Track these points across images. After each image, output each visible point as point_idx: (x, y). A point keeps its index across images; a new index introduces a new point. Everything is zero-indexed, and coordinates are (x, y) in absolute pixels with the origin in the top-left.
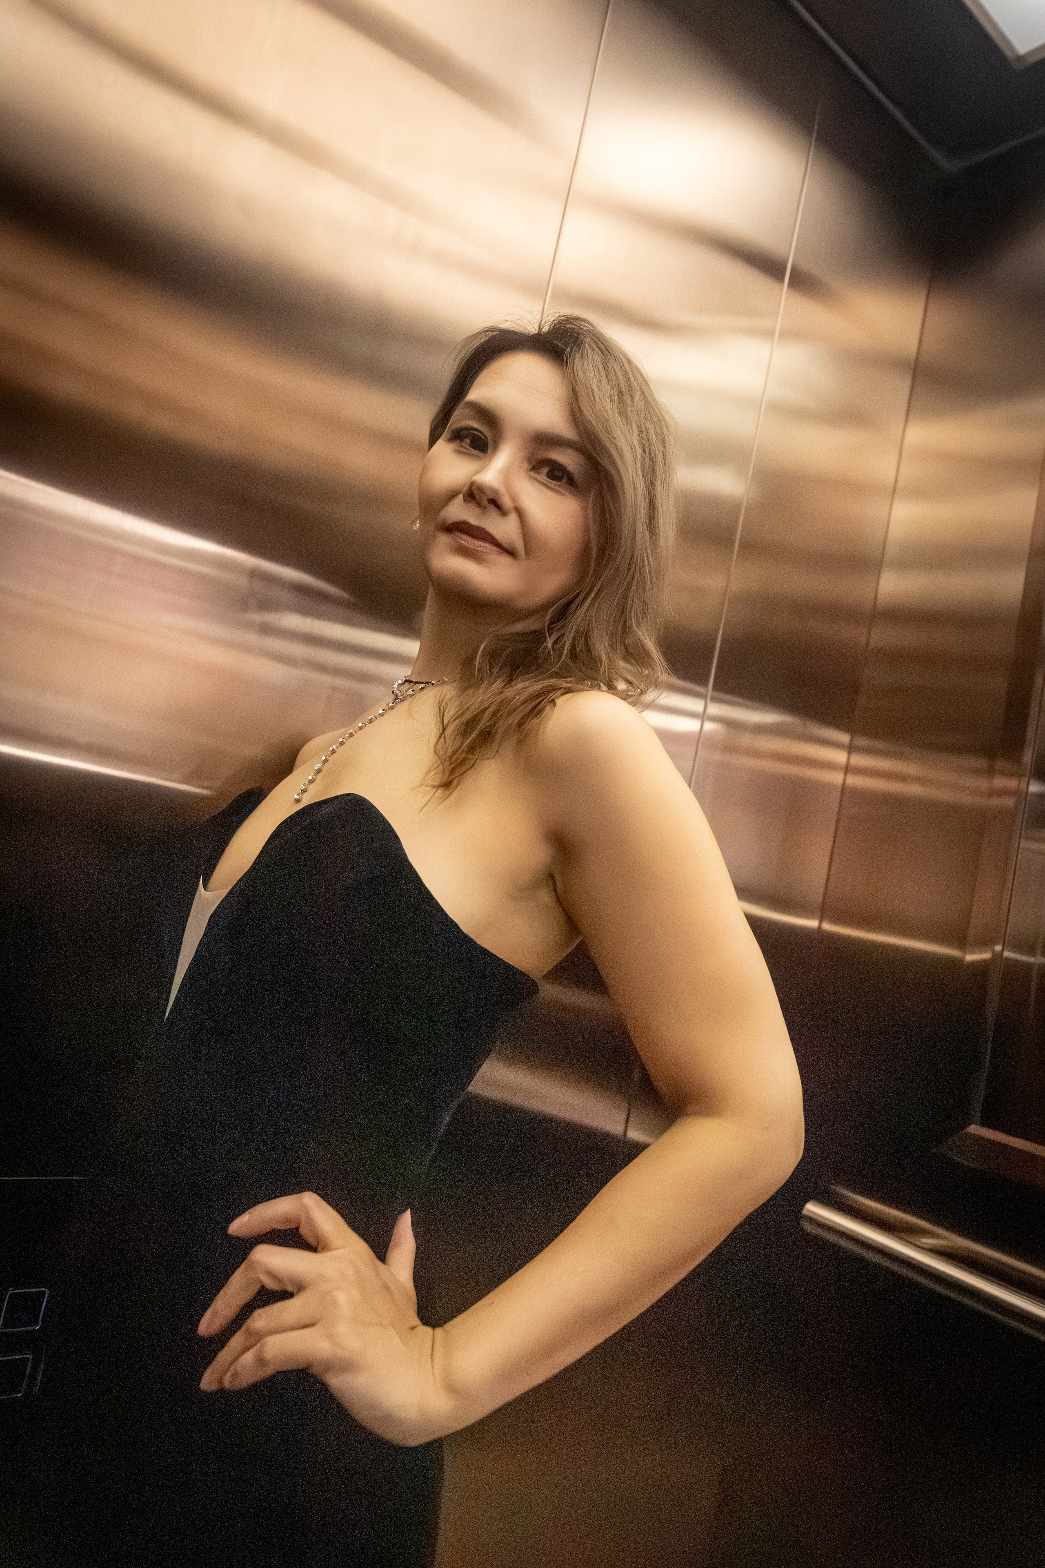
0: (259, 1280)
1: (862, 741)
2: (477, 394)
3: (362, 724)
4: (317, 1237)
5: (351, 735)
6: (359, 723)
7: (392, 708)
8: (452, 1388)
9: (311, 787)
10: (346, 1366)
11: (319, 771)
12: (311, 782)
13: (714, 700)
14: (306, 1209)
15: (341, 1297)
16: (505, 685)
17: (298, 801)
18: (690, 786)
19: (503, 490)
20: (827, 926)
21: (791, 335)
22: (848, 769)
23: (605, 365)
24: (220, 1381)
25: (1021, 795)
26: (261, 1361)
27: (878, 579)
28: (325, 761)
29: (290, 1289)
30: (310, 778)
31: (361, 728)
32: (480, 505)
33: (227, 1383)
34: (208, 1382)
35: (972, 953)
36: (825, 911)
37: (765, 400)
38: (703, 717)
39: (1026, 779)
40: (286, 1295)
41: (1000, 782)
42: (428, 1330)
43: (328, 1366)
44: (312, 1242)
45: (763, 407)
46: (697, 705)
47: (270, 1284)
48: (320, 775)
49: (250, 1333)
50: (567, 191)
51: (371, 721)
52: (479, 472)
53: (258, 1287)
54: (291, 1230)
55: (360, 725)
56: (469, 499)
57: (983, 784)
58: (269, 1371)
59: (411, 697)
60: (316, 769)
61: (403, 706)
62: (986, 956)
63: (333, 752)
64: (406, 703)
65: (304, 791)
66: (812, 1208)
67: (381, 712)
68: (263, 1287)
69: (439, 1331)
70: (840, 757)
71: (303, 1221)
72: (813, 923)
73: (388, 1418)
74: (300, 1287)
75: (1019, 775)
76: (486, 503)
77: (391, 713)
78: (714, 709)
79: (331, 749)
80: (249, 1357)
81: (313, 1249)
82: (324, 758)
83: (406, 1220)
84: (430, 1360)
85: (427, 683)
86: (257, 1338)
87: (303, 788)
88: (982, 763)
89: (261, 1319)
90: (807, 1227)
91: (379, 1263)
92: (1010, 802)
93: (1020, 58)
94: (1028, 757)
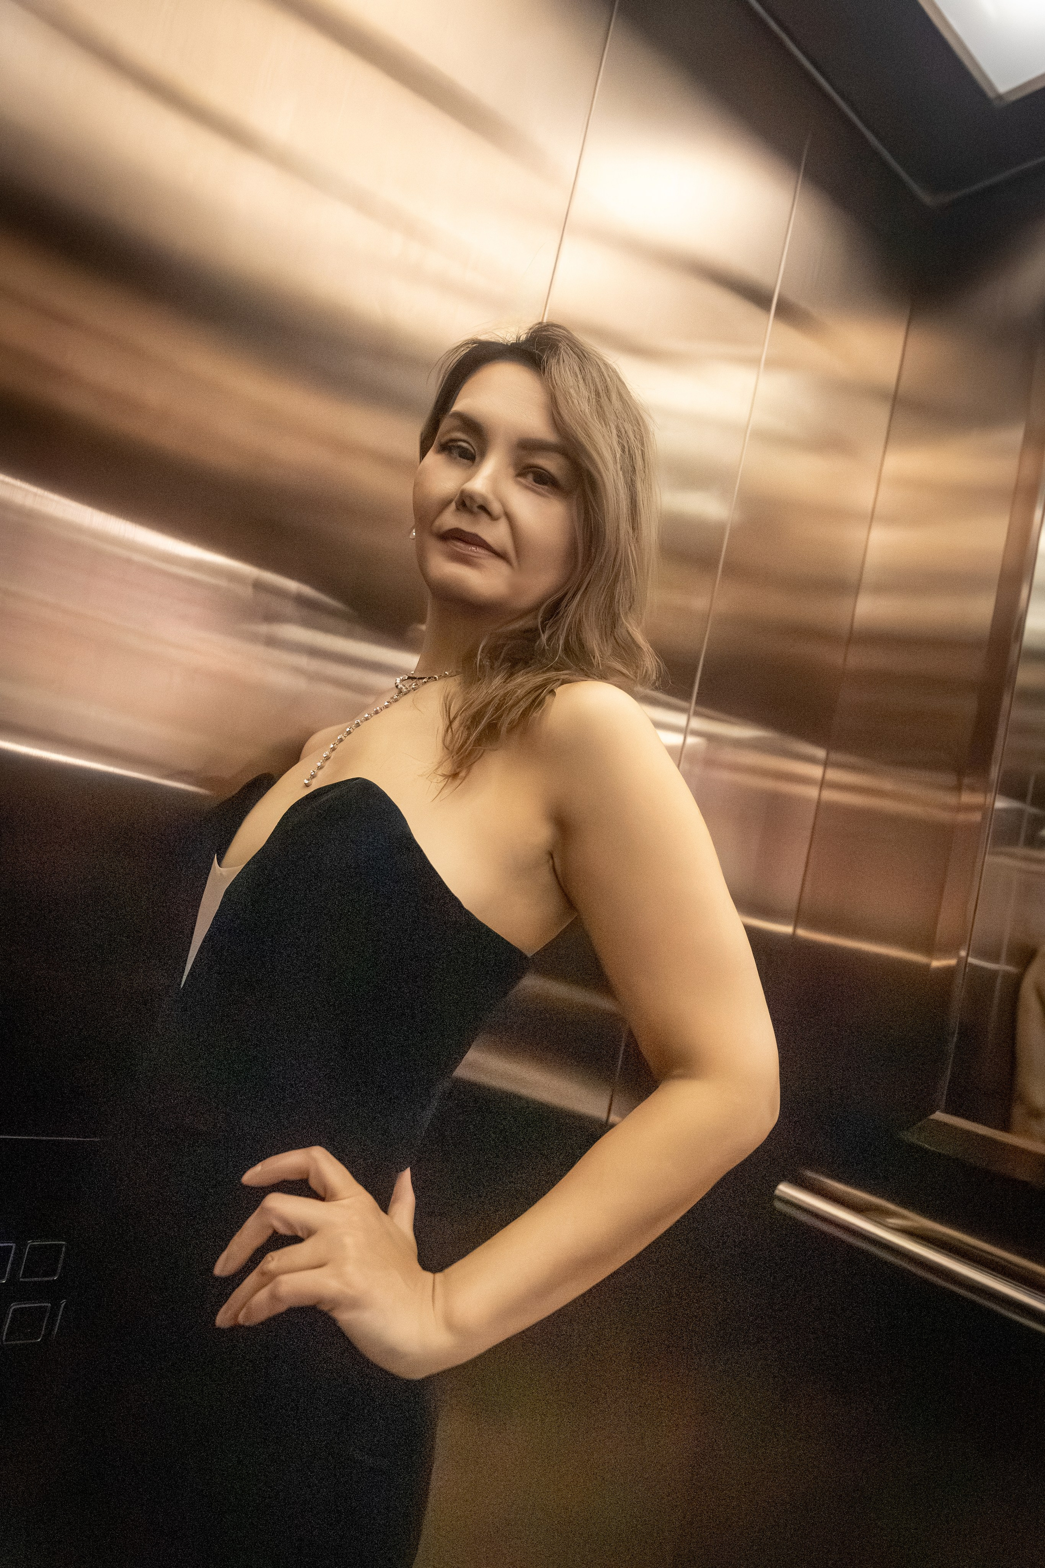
0: (272, 1226)
1: (836, 757)
2: (463, 404)
3: (368, 715)
4: (325, 1188)
5: (358, 725)
6: (365, 714)
7: (396, 700)
8: (450, 1325)
9: (320, 773)
10: (355, 1304)
11: (327, 758)
12: (320, 768)
13: (697, 714)
14: (315, 1160)
15: (349, 1241)
16: (507, 679)
17: (307, 785)
18: (678, 766)
19: (491, 497)
20: (802, 933)
21: (775, 364)
22: (823, 784)
23: (582, 368)
24: (236, 1316)
25: (986, 810)
26: (274, 1297)
27: (856, 602)
28: (333, 749)
29: (300, 1234)
30: (319, 764)
31: (367, 719)
32: (471, 512)
33: (241, 1319)
34: (223, 1319)
35: (938, 959)
36: (799, 917)
37: (750, 427)
38: (686, 731)
39: (993, 794)
40: (296, 1239)
41: (967, 798)
42: (429, 1275)
43: (336, 1303)
44: (321, 1192)
45: (748, 435)
46: (680, 719)
47: (283, 1230)
48: (328, 762)
49: (263, 1274)
50: (564, 220)
51: (377, 712)
52: (469, 479)
53: (270, 1232)
54: (301, 1180)
55: (367, 715)
56: (461, 507)
57: (950, 799)
58: (281, 1308)
59: (414, 690)
60: (325, 756)
61: (407, 700)
62: (953, 962)
63: (341, 740)
64: (410, 696)
65: (313, 777)
66: (785, 1189)
67: (387, 703)
68: (275, 1232)
69: (439, 1276)
70: (816, 772)
71: (312, 1175)
72: (787, 929)
73: (392, 1352)
74: (311, 1232)
75: (986, 790)
76: (476, 509)
77: (395, 706)
78: (697, 723)
79: (339, 738)
80: (262, 1295)
81: (322, 1199)
82: (332, 746)
83: (406, 1179)
84: (431, 1303)
85: (429, 678)
86: (270, 1277)
87: (312, 774)
88: (950, 779)
89: (274, 1261)
90: (778, 1205)
91: (382, 1213)
92: (977, 817)
93: (1000, 97)
94: (995, 773)
